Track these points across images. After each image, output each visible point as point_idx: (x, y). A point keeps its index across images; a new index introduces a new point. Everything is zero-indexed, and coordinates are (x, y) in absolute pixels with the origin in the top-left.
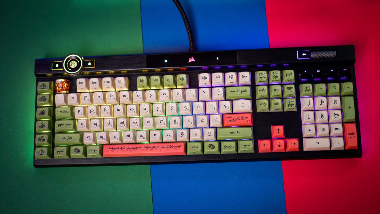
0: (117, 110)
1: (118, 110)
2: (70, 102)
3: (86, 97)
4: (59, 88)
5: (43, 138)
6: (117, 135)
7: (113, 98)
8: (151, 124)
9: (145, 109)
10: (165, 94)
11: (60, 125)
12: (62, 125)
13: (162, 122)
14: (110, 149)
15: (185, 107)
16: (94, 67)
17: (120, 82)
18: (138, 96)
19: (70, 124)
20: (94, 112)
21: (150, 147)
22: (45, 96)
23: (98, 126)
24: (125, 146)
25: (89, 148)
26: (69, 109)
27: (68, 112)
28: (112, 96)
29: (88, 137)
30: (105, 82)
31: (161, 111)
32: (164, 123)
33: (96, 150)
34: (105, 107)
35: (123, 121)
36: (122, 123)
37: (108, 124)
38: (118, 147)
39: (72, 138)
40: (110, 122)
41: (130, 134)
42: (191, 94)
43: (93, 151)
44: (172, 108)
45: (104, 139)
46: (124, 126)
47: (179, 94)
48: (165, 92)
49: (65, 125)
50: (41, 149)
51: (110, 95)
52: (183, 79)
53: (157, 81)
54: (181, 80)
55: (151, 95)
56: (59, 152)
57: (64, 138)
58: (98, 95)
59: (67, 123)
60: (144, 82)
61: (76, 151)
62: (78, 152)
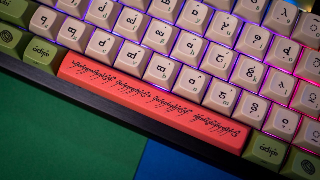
6: (107, 41)
8: (193, 53)
9: (195, 13)
10: (255, 1)
13: (219, 59)
14: (79, 65)
15: (286, 51)
21: (168, 104)
23: (76, 4)
24: (113, 73)
29: (44, 19)
31: (228, 33)
32: (223, 64)
33: (47, 55)
35: (136, 19)
36: (130, 22)
37: (100, 9)
38: (98, 71)
39: (9, 4)
40: (105, 6)
41: (136, 54)
42: (314, 28)
43: (40, 53)
44: (257, 38)
45: (75, 38)
46: (133, 29)
47: (286, 16)
61: (4, 37)
62: (7, 41)
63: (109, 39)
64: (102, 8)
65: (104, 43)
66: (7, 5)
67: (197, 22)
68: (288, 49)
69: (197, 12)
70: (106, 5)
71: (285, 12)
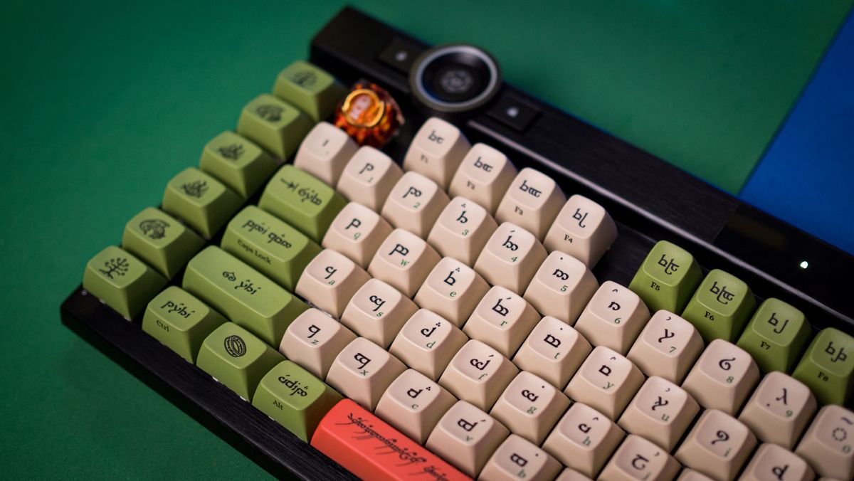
0: (494, 309)
1: (499, 308)
2: (347, 179)
3: (417, 193)
5: (163, 228)
6: (425, 392)
7: (514, 254)
8: (587, 442)
9: (606, 370)
10: (726, 367)
11: (252, 225)
12: (260, 229)
14: (359, 423)
15: (778, 472)
17: (579, 217)
18: (615, 306)
19: (288, 245)
20: (406, 258)
22: (283, 111)
23: (381, 314)
24: (422, 453)
25: (283, 368)
26: (326, 195)
27: (316, 201)
28: (514, 247)
29: (314, 330)
30: (524, 187)
31: (664, 418)
32: (644, 473)
33: (303, 393)
34: (458, 270)
35: (488, 362)
36: (477, 365)
37: (425, 332)
38: (395, 441)
39: (255, 291)
40: (434, 329)
41: (476, 424)
42: (840, 434)
43: (290, 387)
44: (722, 436)
45: (364, 373)
46: (480, 378)
47: (785, 402)
48: (734, 359)
49: (272, 236)
50: (125, 260)
51: (510, 237)
52: (838, 357)
53: (727, 298)
54: (832, 354)
55: (669, 335)
56: (173, 308)
57: (231, 275)
58: (464, 212)
59: (283, 236)
60: (671, 273)
61: (230, 346)
62: (234, 354)
63: (429, 389)
64: (428, 330)
65: (417, 393)
66: (252, 293)
67: (606, 387)
68: (783, 468)
69: (610, 371)
70: (437, 326)
71: (785, 397)
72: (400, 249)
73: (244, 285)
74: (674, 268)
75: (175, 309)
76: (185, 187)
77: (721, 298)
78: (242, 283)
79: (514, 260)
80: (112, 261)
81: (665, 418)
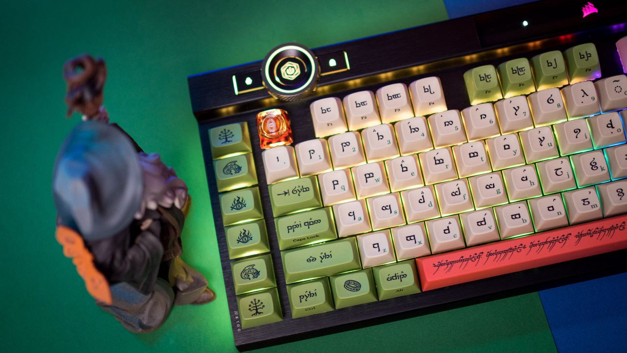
0: (436, 164)
1: (438, 162)
2: (306, 164)
3: (347, 144)
4: (268, 133)
6: (450, 226)
7: (420, 132)
8: (532, 183)
10: (552, 101)
11: (291, 228)
12: (297, 226)
13: (559, 172)
14: (441, 265)
15: (610, 126)
16: (346, 67)
17: (427, 90)
18: (483, 116)
19: (319, 221)
20: (376, 177)
21: (546, 242)
22: (236, 161)
23: (396, 212)
25: (382, 274)
26: (308, 183)
27: (307, 189)
28: (416, 130)
30: (390, 98)
32: (565, 174)
33: (405, 276)
34: (403, 161)
35: (458, 188)
36: (456, 195)
37: (421, 201)
38: (462, 257)
39: (331, 255)
40: (423, 196)
41: (484, 219)
42: (618, 89)
43: (396, 279)
44: (577, 131)
45: (420, 243)
46: (465, 199)
47: (587, 95)
48: (552, 95)
49: (306, 224)
50: (255, 300)
51: (410, 127)
52: (588, 57)
53: (523, 71)
54: (584, 58)
55: (517, 108)
56: (305, 298)
57: (311, 259)
58: (378, 134)
59: (311, 219)
60: (490, 81)
61: (350, 288)
62: (357, 289)
63: (450, 223)
64: (421, 199)
65: (448, 229)
66: (331, 257)
67: (515, 154)
68: (610, 123)
69: (509, 146)
70: (423, 194)
71: (585, 93)
72: (368, 176)
73: (323, 257)
74: (489, 77)
75: (307, 297)
76: (239, 241)
77: (520, 73)
78: (321, 257)
79: (424, 135)
80: (250, 306)
81: (550, 145)
